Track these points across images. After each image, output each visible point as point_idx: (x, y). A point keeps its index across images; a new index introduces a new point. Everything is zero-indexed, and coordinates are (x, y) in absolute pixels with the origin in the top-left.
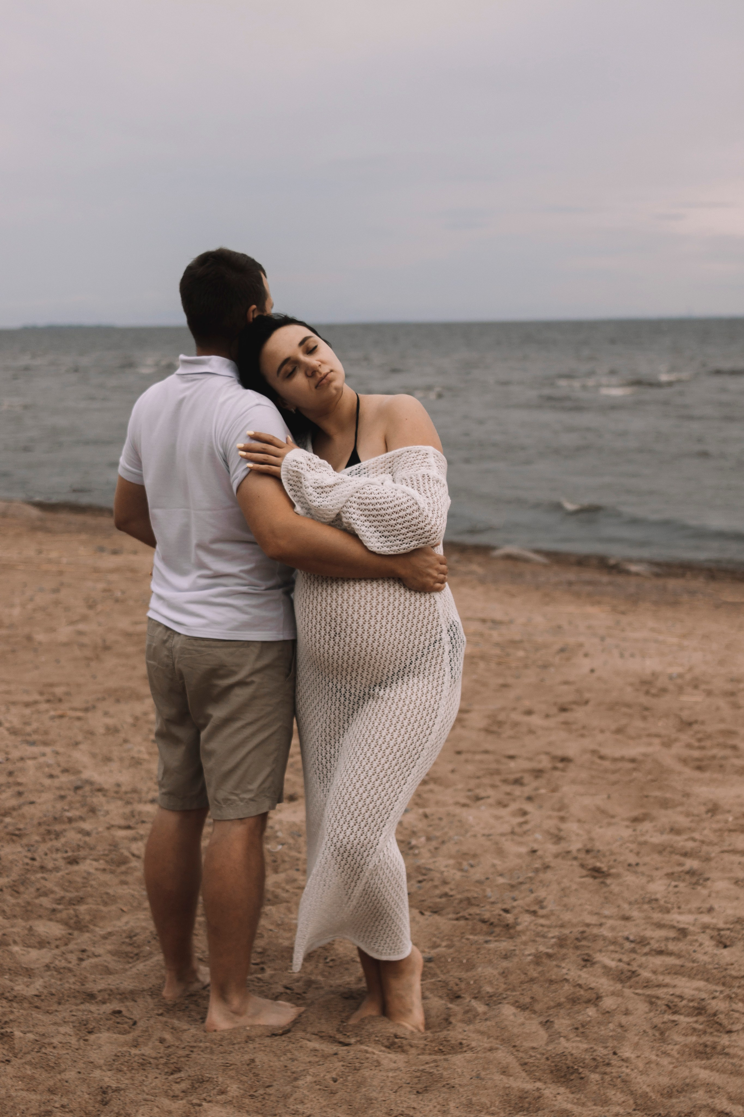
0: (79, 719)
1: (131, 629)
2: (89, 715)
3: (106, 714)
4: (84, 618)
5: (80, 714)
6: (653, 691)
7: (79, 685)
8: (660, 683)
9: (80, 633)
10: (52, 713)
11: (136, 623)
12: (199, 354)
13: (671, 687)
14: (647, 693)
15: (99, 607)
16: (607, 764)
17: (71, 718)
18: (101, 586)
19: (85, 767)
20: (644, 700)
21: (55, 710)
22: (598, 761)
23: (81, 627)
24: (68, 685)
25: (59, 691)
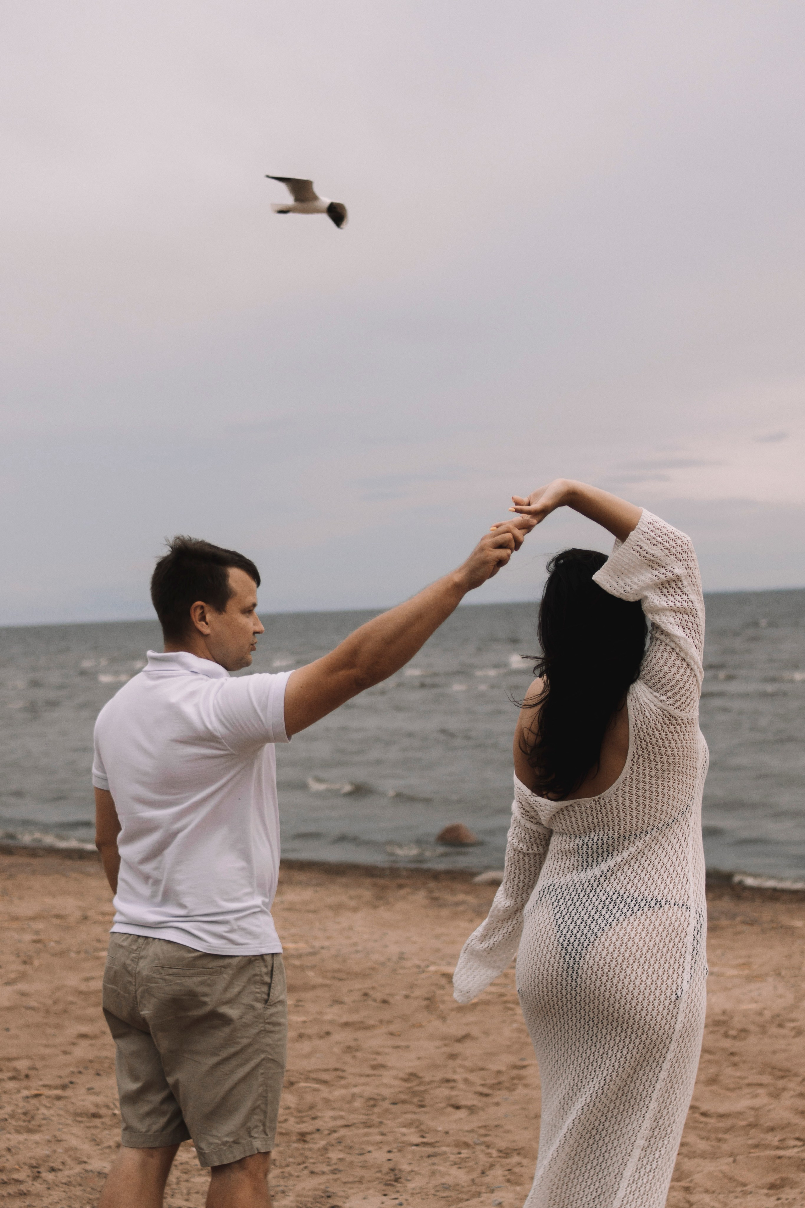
0: (59, 1098)
1: (83, 987)
2: (68, 1093)
3: (90, 1090)
4: (22, 977)
5: (58, 1092)
6: (733, 1033)
7: (43, 1058)
8: (737, 1022)
9: (23, 994)
10: (26, 1093)
11: (87, 979)
12: (167, 651)
13: (752, 1028)
14: (726, 1035)
15: (36, 962)
16: (712, 1121)
17: (48, 1097)
18: (28, 937)
19: (89, 1157)
20: (726, 1043)
21: (27, 1088)
22: (702, 1119)
23: (22, 986)
24: (29, 1057)
25: (22, 1065)
